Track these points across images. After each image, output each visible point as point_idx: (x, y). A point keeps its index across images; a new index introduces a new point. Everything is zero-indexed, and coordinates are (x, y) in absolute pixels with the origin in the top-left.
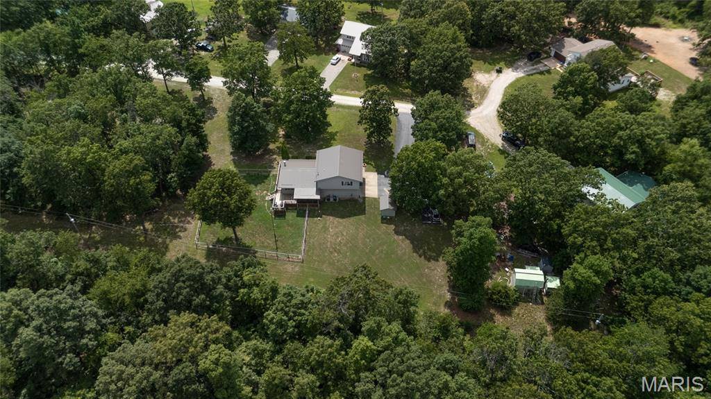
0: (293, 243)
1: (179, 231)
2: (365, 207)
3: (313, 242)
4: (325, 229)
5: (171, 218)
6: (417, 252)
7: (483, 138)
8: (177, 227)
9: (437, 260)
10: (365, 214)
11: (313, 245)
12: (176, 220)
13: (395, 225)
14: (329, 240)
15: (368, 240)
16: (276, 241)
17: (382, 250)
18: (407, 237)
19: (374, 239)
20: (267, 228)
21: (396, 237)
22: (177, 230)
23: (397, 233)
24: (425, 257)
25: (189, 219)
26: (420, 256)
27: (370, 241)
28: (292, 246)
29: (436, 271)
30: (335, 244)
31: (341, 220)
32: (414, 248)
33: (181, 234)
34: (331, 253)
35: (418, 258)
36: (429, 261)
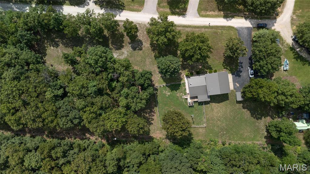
0: (200, 119)
1: (151, 120)
2: (228, 96)
3: (208, 117)
4: (212, 110)
5: (145, 114)
6: (253, 116)
7: (283, 40)
8: (149, 119)
9: (261, 119)
10: (229, 100)
11: (208, 119)
12: (148, 115)
13: (243, 104)
14: (215, 115)
15: (232, 113)
16: (192, 119)
17: (238, 117)
18: (248, 110)
19: (234, 112)
20: (187, 113)
21: (243, 110)
22: (150, 120)
23: (244, 108)
24: (256, 118)
25: (153, 113)
26: (254, 118)
27: (233, 114)
28: (200, 120)
29: (261, 124)
30: (218, 117)
31: (218, 104)
32: (251, 114)
33: (152, 122)
34: (217, 121)
35: (253, 118)
36: (258, 120)
